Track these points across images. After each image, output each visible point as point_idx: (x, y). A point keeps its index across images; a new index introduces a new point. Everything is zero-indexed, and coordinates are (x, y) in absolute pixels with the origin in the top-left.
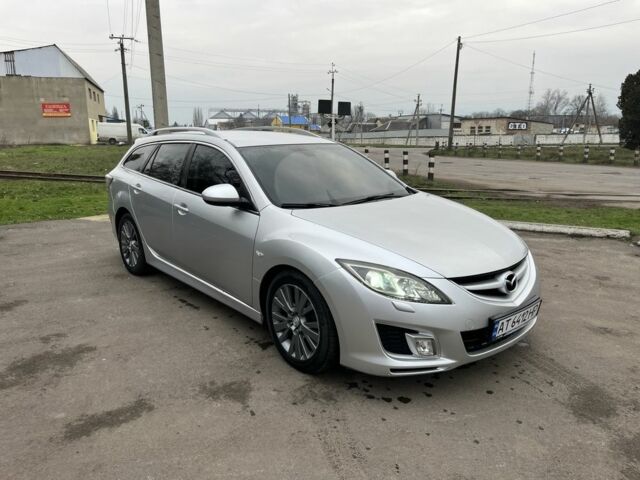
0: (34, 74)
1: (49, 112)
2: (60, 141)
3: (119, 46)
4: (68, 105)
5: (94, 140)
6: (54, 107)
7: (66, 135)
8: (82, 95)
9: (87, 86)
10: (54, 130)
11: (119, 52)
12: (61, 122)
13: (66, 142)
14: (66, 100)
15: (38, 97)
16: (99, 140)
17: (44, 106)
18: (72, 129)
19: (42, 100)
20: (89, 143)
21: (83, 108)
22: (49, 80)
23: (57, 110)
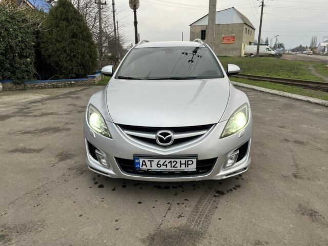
0: (222, 23)
1: (225, 41)
2: (228, 55)
3: (261, 4)
4: (234, 37)
5: (243, 55)
6: (228, 38)
7: (231, 52)
8: (241, 32)
9: (245, 26)
10: (226, 49)
11: (261, 7)
12: (230, 46)
13: (230, 56)
14: (234, 35)
15: (222, 34)
16: (245, 54)
17: (223, 38)
18: (233, 49)
19: (223, 35)
20: (240, 56)
21: (241, 38)
22: (228, 25)
23: (229, 40)
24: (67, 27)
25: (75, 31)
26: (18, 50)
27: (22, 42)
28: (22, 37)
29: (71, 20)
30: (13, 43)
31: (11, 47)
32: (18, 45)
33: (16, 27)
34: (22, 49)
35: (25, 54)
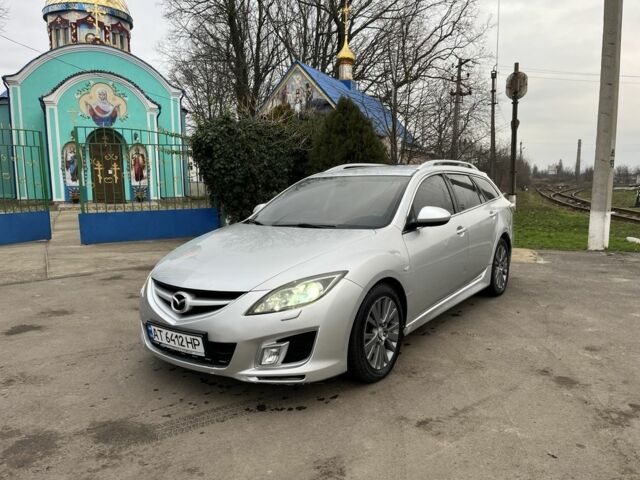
24: (342, 142)
25: (351, 148)
26: (262, 179)
27: (270, 167)
28: (269, 161)
29: (350, 132)
30: (254, 170)
31: (252, 175)
32: (262, 172)
33: (264, 147)
34: (269, 177)
35: (271, 185)
